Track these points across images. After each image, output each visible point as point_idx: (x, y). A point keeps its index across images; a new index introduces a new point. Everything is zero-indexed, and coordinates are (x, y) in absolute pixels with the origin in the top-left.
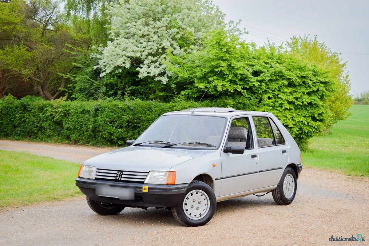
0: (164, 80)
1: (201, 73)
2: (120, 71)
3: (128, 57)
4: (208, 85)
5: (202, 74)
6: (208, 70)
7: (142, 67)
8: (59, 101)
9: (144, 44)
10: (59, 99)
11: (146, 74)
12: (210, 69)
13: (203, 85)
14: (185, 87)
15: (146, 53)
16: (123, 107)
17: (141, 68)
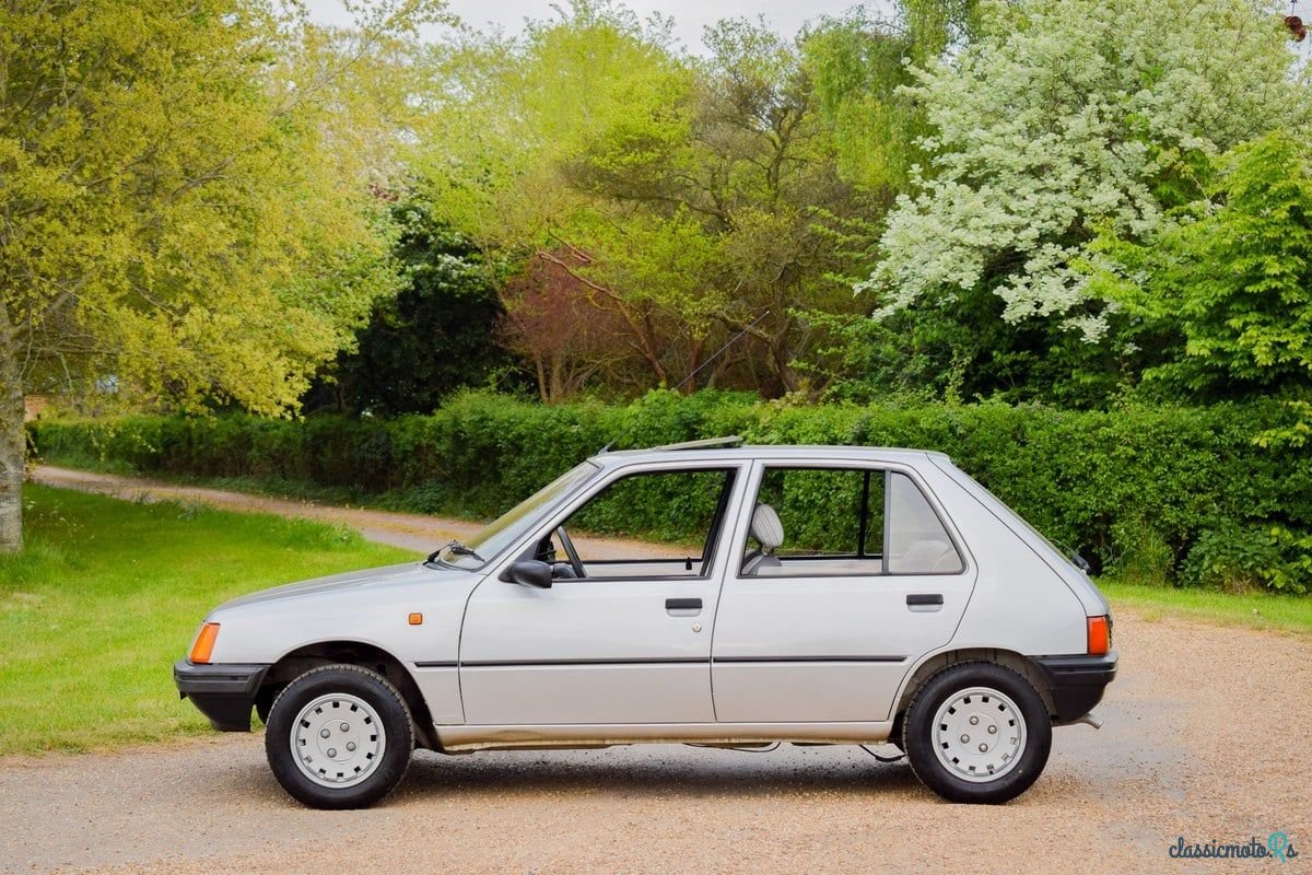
0: (1092, 329)
1: (1203, 303)
2: (953, 298)
3: (974, 248)
4: (1228, 346)
5: (1207, 306)
6: (1226, 291)
7: (1014, 283)
8: (778, 407)
9: (1032, 200)
10: (778, 398)
11: (1027, 309)
12: (1233, 285)
13: (1204, 346)
14: (1164, 351)
15: (1033, 232)
16: (934, 426)
17: (1011, 286)
